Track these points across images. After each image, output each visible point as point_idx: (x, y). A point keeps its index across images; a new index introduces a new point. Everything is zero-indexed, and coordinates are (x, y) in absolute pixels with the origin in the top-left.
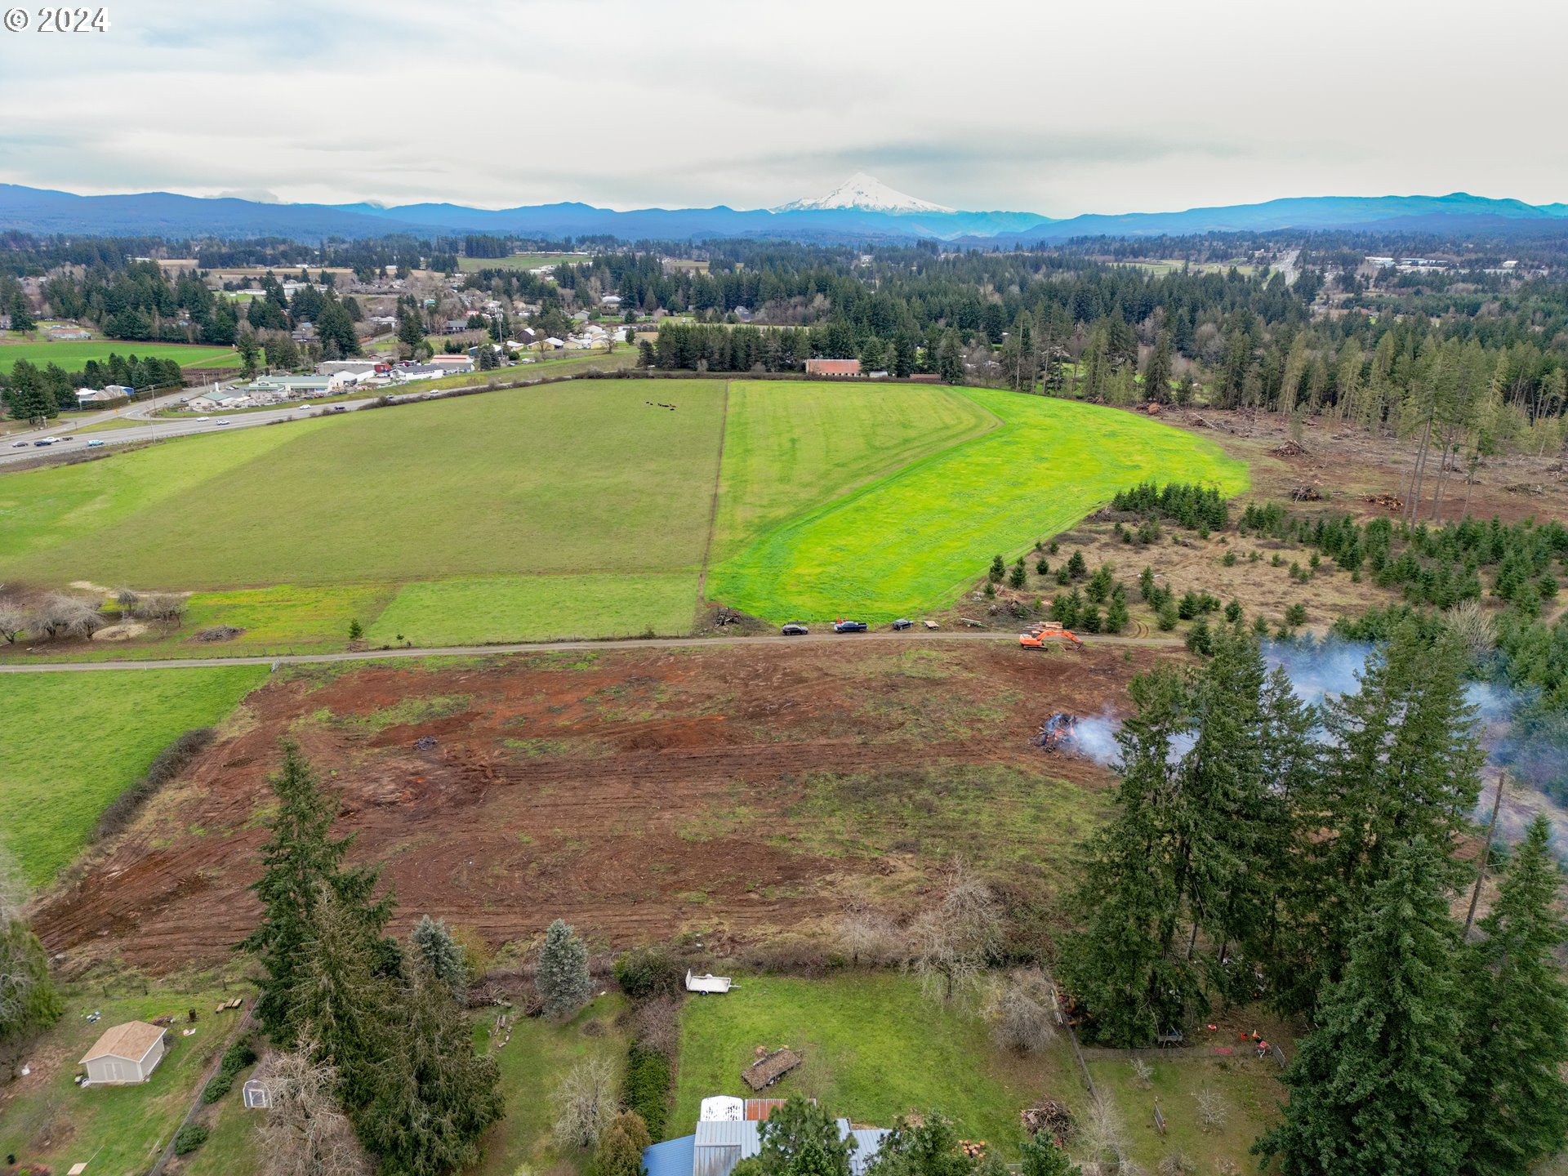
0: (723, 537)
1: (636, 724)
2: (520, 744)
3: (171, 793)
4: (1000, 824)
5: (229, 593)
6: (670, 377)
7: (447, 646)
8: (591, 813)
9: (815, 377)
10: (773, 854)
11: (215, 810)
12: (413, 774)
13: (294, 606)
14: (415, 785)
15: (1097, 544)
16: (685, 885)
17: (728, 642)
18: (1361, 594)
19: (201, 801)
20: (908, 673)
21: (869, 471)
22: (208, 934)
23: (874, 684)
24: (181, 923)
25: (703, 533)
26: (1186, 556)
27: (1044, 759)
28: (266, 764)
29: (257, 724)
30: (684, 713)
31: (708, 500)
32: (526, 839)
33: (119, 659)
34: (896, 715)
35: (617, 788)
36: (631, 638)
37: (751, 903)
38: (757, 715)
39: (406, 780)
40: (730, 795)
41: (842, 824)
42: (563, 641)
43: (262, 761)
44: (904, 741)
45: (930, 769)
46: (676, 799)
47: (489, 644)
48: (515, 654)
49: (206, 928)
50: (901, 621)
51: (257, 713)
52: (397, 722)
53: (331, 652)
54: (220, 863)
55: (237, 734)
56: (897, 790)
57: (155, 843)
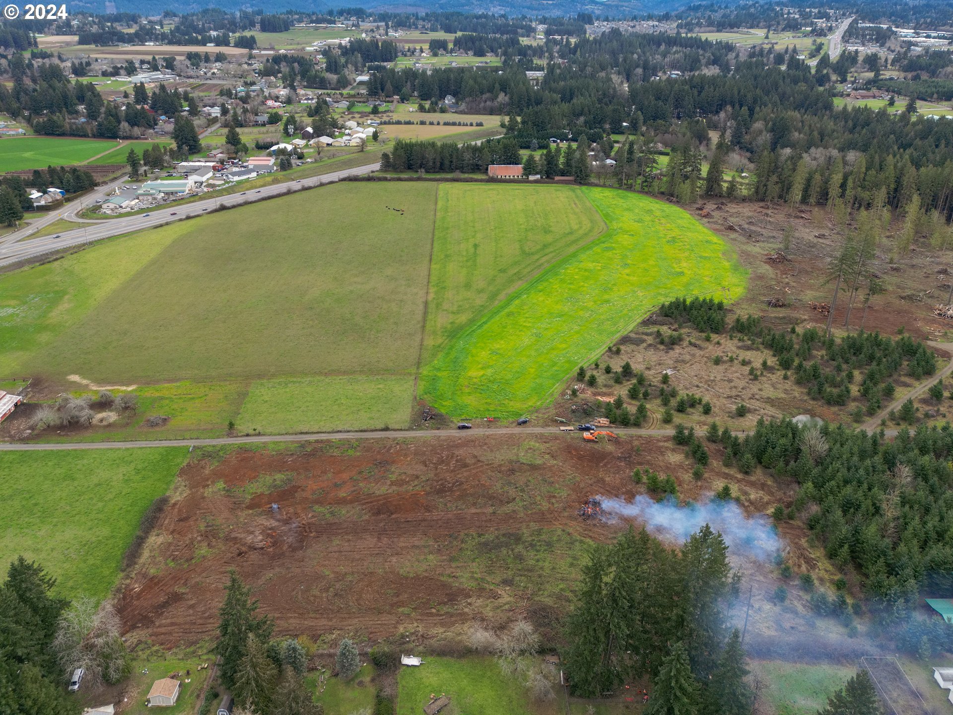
0: (430, 342)
1: (379, 496)
2: (321, 509)
3: (154, 538)
4: (554, 568)
5: (157, 386)
6: (400, 179)
7: (279, 434)
8: (357, 557)
9: (493, 180)
10: (444, 585)
11: (178, 550)
12: (270, 529)
13: (193, 398)
14: (272, 537)
15: (645, 345)
16: (402, 604)
17: (427, 434)
18: (786, 390)
19: (170, 544)
20: (522, 461)
21: (519, 276)
22: (187, 626)
23: (503, 469)
24: (173, 620)
25: (418, 338)
26: (693, 355)
27: (582, 525)
28: (197, 520)
29: (188, 492)
30: (404, 488)
31: (421, 307)
32: (327, 573)
33: (108, 440)
34: (512, 492)
35: (370, 541)
36: (376, 430)
37: (432, 614)
38: (441, 491)
39: (268, 533)
40: (424, 547)
41: (477, 568)
42: (341, 432)
43: (195, 518)
44: (514, 511)
45: (525, 531)
46: (399, 549)
47: (301, 433)
48: (317, 441)
49: (185, 623)
50: (523, 419)
51: (187, 483)
52: (259, 491)
53: (218, 437)
54: (185, 584)
55: (179, 498)
56: (507, 545)
57: (152, 571)
